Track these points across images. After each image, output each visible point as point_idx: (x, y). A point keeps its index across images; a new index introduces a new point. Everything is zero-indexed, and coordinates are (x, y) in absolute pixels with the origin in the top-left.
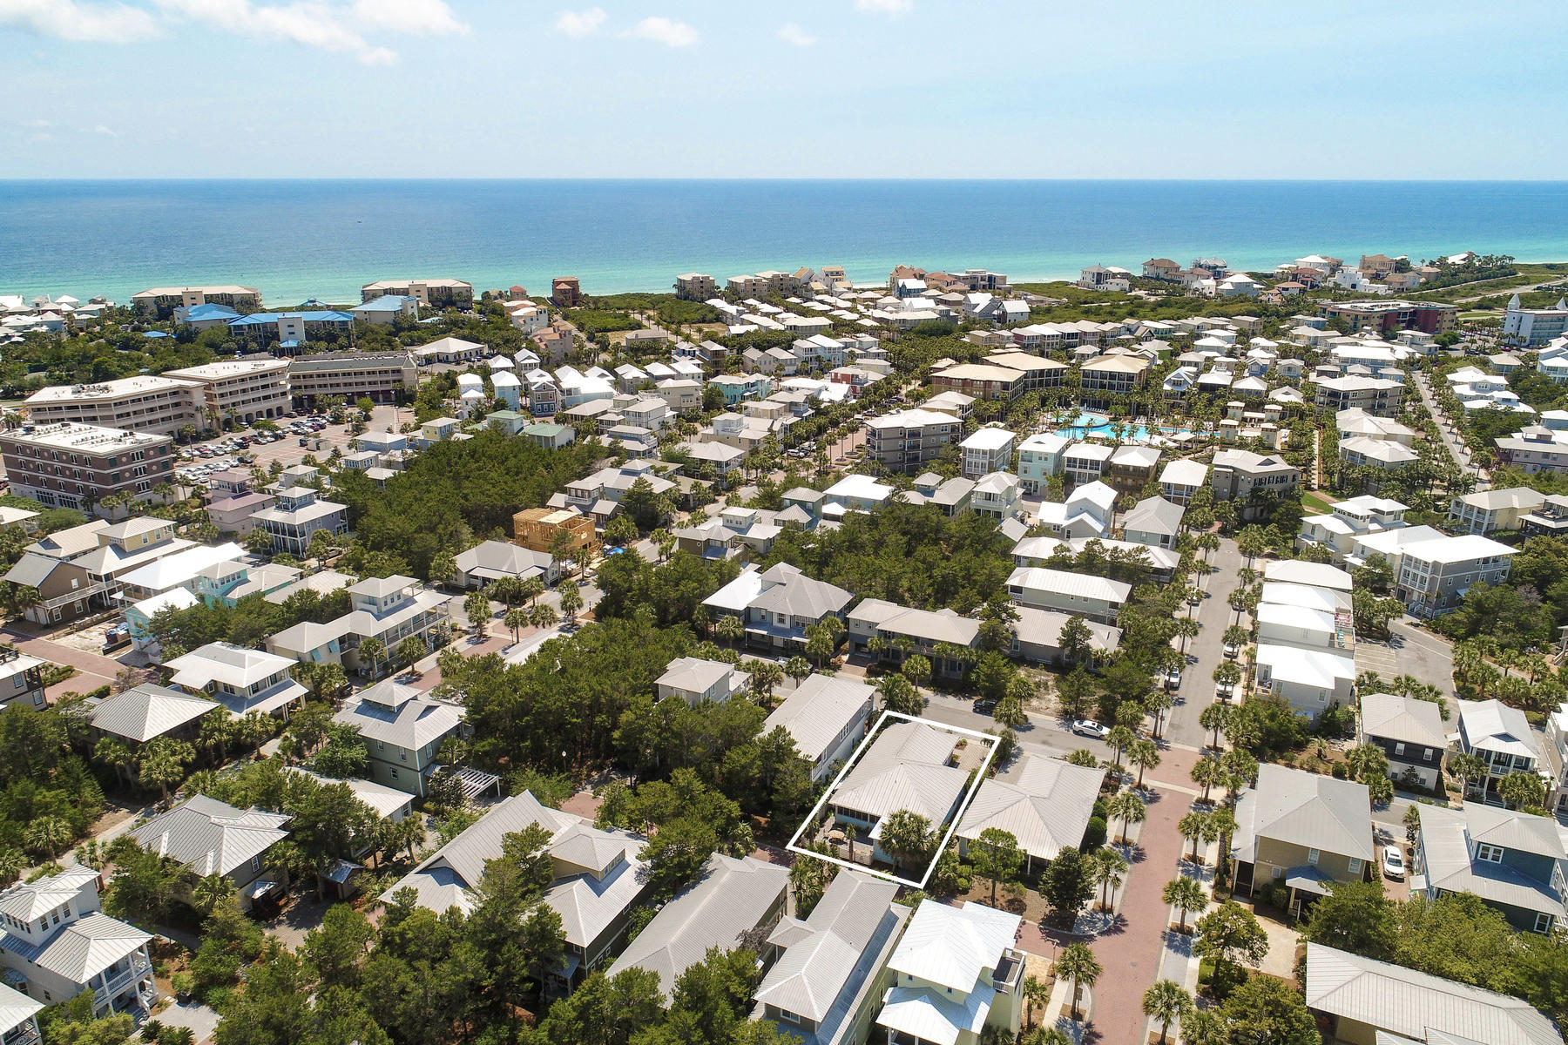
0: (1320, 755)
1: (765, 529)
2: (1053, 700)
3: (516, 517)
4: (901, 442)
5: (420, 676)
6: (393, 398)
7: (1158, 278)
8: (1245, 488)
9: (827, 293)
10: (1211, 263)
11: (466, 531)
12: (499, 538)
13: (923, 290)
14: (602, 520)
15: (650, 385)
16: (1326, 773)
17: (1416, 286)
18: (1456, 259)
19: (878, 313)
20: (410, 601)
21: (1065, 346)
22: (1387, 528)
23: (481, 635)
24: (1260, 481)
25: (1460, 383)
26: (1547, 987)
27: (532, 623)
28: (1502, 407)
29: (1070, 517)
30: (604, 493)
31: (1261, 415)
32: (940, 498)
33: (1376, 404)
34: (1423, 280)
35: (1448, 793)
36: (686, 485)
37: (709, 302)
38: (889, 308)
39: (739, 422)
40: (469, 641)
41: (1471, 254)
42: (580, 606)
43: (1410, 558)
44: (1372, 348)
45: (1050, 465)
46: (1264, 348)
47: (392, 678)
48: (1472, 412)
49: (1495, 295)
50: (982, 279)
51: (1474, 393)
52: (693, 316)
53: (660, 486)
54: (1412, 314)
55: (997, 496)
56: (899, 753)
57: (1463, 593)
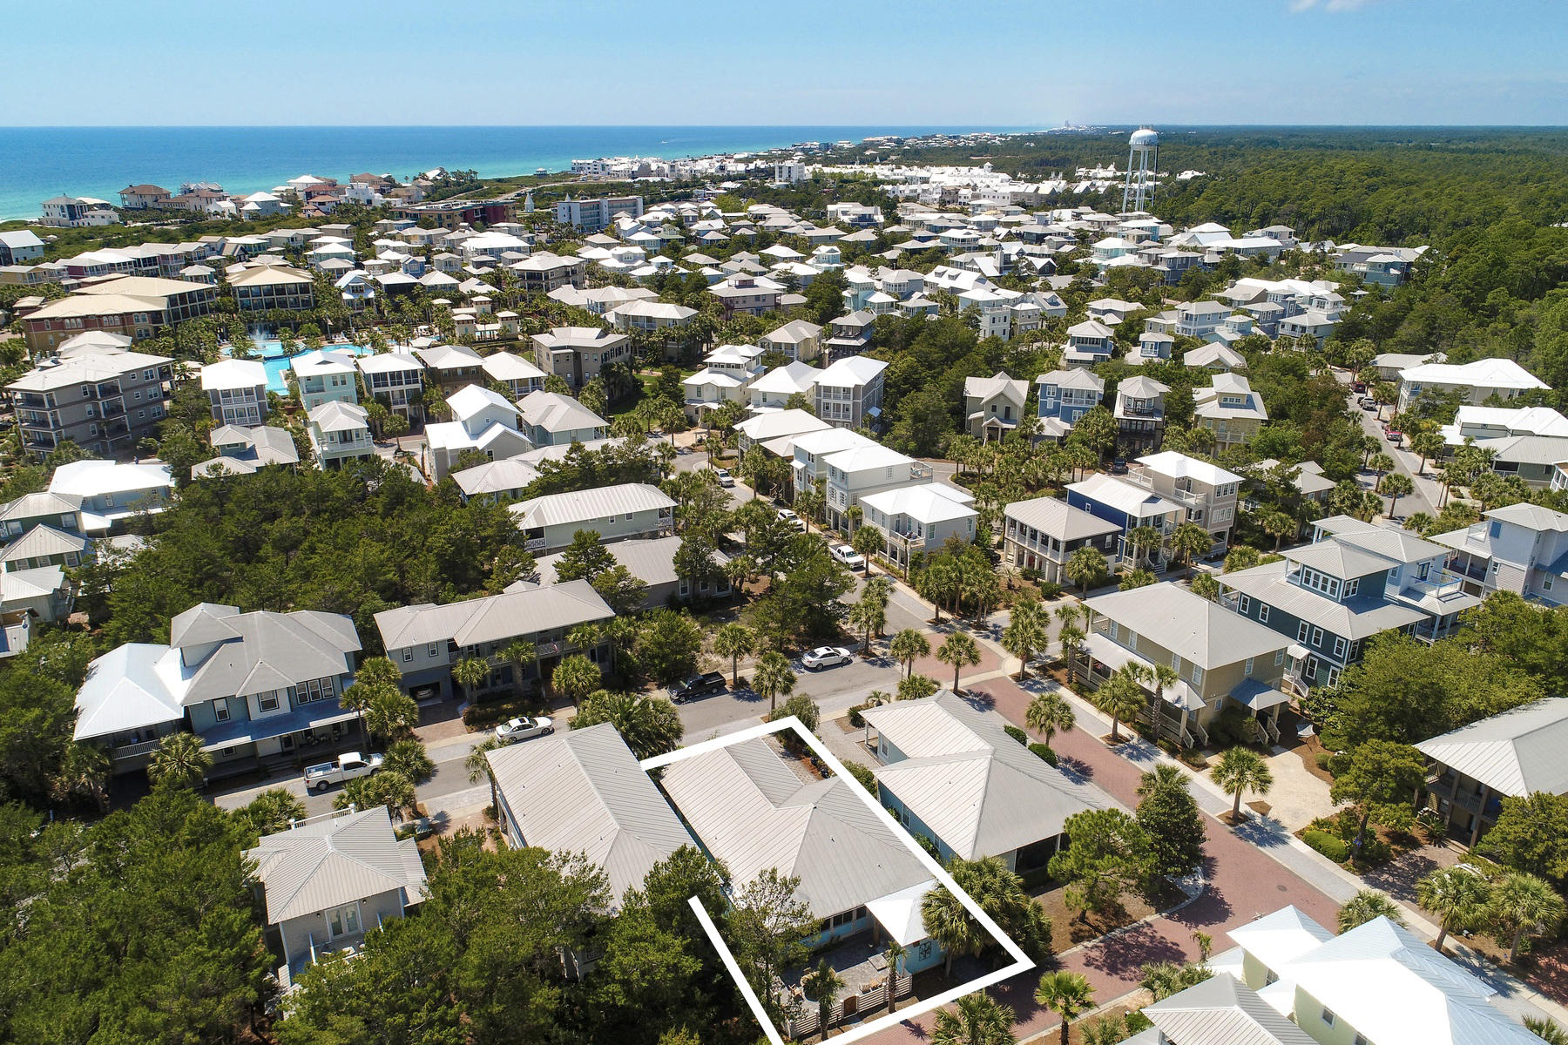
0: (1009, 586)
7: (148, 207)
8: (593, 366)
18: (433, 174)
24: (605, 355)
25: (600, 259)
28: (668, 270)
29: (476, 435)
31: (472, 310)
32: (268, 456)
34: (424, 193)
41: (442, 170)
43: (827, 389)
45: (352, 388)
48: (647, 278)
51: (625, 265)
54: (483, 211)
55: (358, 432)
56: (770, 799)
57: (874, 413)
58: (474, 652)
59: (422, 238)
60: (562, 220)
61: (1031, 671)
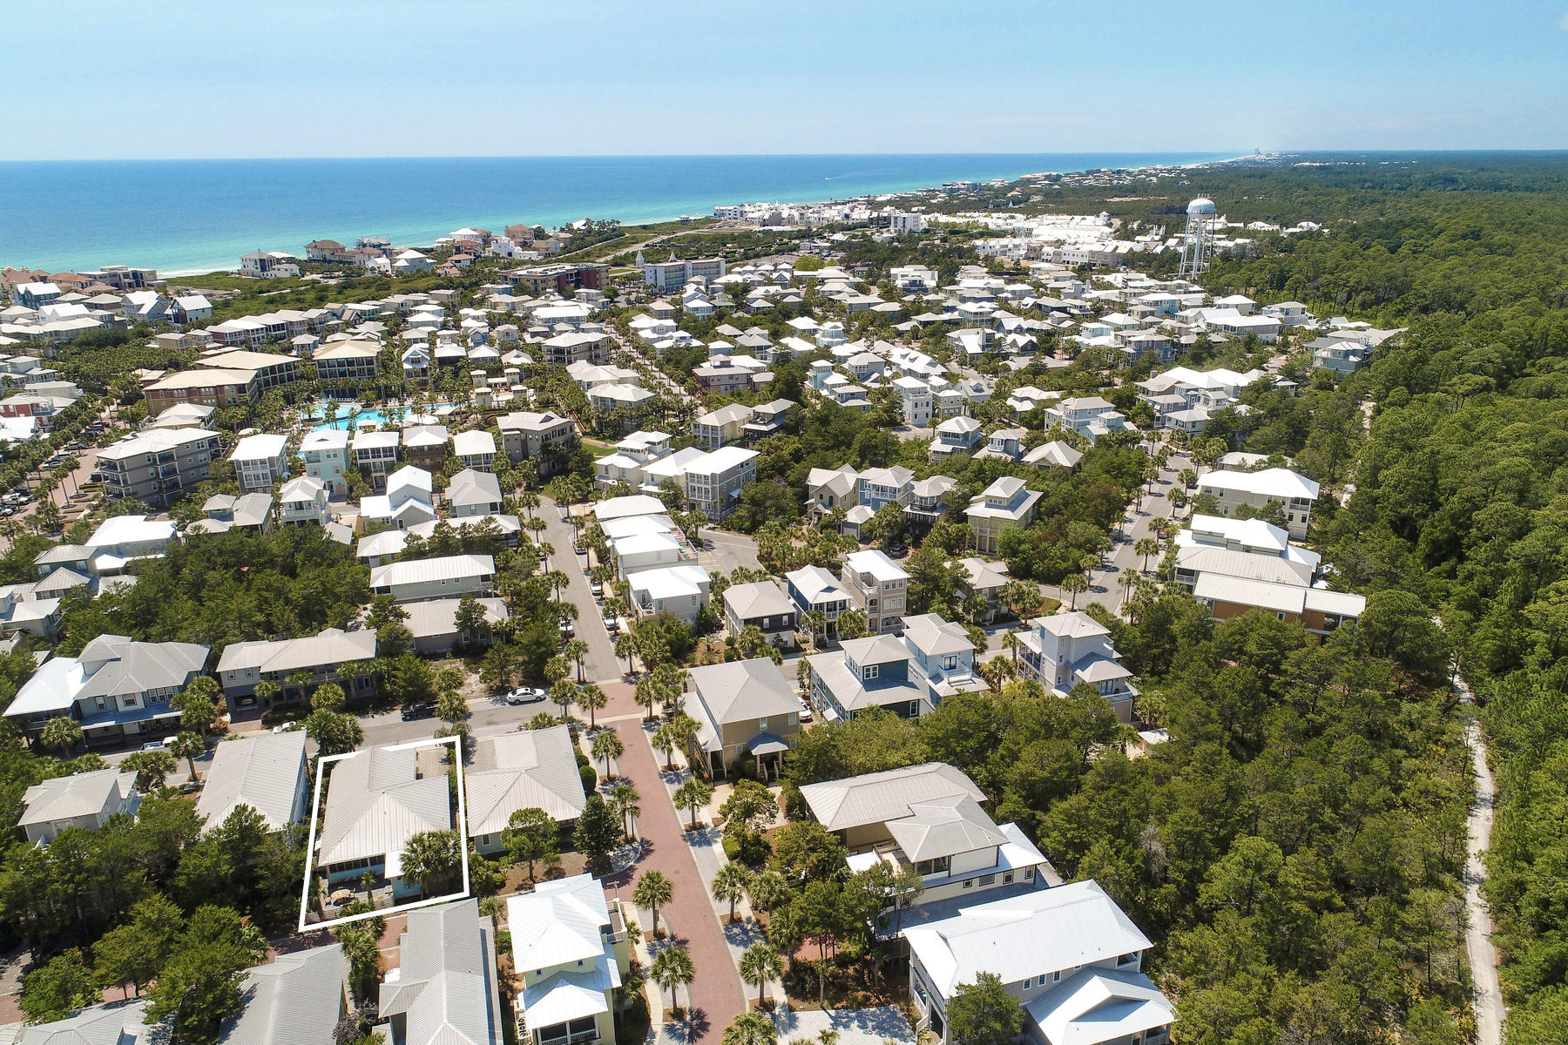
0: (709, 649)
1: (34, 607)
2: (473, 681)
4: (151, 470)
7: (325, 260)
8: (535, 447)
10: (375, 242)
13: (57, 295)
16: (721, 662)
17: (558, 251)
18: (579, 224)
19: (9, 328)
21: (275, 338)
22: (661, 456)
24: (546, 437)
25: (642, 329)
26: (947, 746)
28: (683, 344)
29: (395, 507)
31: (504, 380)
32: (242, 519)
33: (594, 354)
34: (562, 245)
35: (803, 646)
38: (23, 321)
41: (588, 220)
43: (692, 475)
44: (562, 308)
45: (341, 462)
46: (476, 318)
48: (663, 351)
49: (623, 253)
50: (126, 276)
51: (655, 336)
54: (578, 274)
55: (309, 503)
56: (370, 786)
57: (735, 494)
58: (274, 676)
59: (507, 304)
60: (649, 282)
61: (661, 716)
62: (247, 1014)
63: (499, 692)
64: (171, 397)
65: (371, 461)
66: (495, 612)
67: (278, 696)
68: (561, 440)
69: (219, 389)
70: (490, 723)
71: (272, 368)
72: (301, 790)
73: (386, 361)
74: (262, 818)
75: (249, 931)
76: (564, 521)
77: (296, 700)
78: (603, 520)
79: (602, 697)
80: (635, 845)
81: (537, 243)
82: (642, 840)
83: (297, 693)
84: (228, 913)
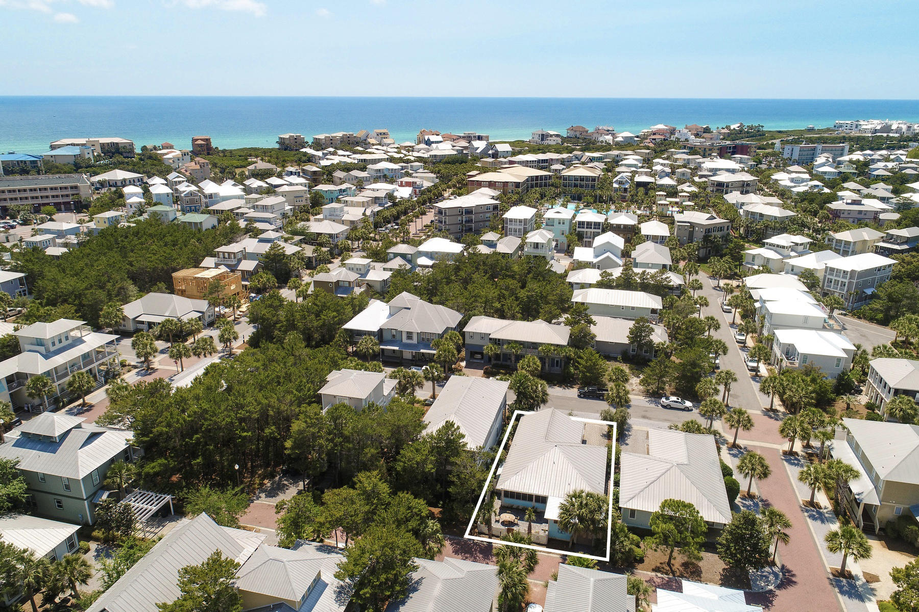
0: (849, 407)
1: (378, 274)
2: (634, 383)
3: (174, 275)
4: (460, 218)
5: (91, 407)
6: (73, 207)
7: (577, 137)
8: (699, 235)
9: (380, 144)
10: (605, 130)
11: (132, 289)
12: (160, 291)
13: (441, 141)
14: (246, 275)
15: (271, 190)
18: (735, 126)
19: (416, 154)
20: (79, 341)
21: (542, 164)
22: (801, 254)
23: (149, 368)
24: (708, 230)
25: (781, 180)
27: (195, 354)
28: (816, 190)
29: (597, 256)
30: (246, 256)
31: (677, 200)
32: (502, 249)
34: (722, 136)
36: (309, 251)
37: (302, 150)
38: (422, 151)
39: (342, 210)
40: (138, 374)
41: (741, 124)
42: (235, 338)
43: (832, 270)
44: (722, 164)
45: (566, 228)
46: (663, 165)
47: (64, 410)
48: (798, 194)
50: (474, 136)
51: (793, 184)
52: (292, 158)
53: (290, 249)
54: (735, 146)
55: (543, 245)
56: (546, 437)
57: (869, 292)
58: (497, 342)
59: (684, 160)
60: (786, 156)
61: (800, 453)
62: (409, 602)
63: (655, 395)
64: (479, 184)
65: (585, 230)
66: (659, 335)
67: (497, 356)
68: (719, 234)
69: (505, 184)
70: (644, 417)
71: (537, 177)
72: (497, 426)
73: (604, 182)
74: (463, 436)
75: (433, 525)
76: (714, 288)
77: (508, 363)
78: (752, 288)
79: (749, 420)
80: (776, 569)
81: (705, 135)
82: (783, 567)
83: (510, 359)
84: (420, 505)
